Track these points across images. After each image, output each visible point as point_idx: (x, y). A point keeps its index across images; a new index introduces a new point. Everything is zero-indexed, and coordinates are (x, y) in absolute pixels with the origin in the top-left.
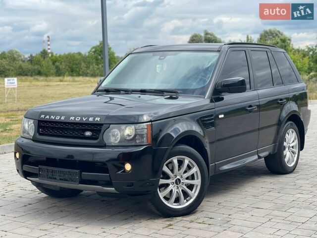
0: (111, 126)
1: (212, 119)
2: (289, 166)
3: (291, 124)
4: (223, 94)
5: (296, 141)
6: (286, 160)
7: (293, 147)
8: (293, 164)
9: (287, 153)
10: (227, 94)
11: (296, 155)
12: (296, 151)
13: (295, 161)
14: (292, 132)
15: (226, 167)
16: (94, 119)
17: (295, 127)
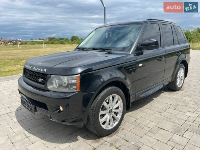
0: (52, 76)
1: (134, 67)
2: (179, 87)
3: (182, 65)
4: (143, 50)
5: (183, 74)
6: (178, 84)
7: (181, 77)
8: (181, 85)
9: (178, 81)
10: (145, 50)
11: (183, 81)
12: (183, 78)
13: (182, 84)
14: (182, 69)
15: (143, 95)
16: (43, 70)
17: (184, 66)
